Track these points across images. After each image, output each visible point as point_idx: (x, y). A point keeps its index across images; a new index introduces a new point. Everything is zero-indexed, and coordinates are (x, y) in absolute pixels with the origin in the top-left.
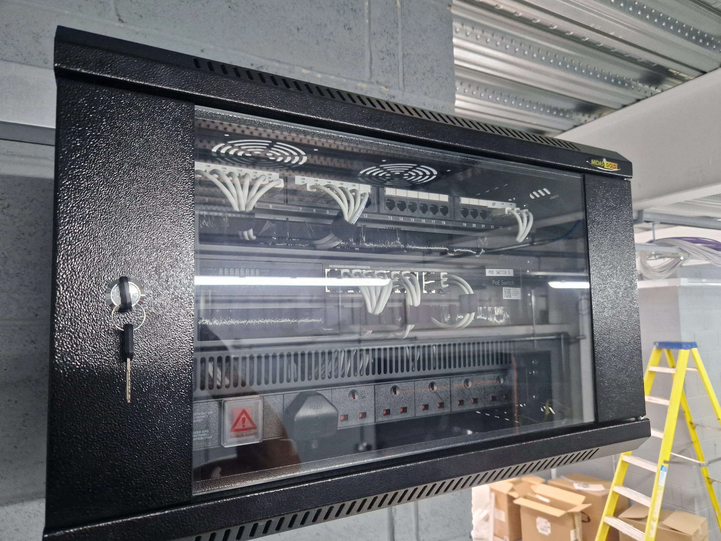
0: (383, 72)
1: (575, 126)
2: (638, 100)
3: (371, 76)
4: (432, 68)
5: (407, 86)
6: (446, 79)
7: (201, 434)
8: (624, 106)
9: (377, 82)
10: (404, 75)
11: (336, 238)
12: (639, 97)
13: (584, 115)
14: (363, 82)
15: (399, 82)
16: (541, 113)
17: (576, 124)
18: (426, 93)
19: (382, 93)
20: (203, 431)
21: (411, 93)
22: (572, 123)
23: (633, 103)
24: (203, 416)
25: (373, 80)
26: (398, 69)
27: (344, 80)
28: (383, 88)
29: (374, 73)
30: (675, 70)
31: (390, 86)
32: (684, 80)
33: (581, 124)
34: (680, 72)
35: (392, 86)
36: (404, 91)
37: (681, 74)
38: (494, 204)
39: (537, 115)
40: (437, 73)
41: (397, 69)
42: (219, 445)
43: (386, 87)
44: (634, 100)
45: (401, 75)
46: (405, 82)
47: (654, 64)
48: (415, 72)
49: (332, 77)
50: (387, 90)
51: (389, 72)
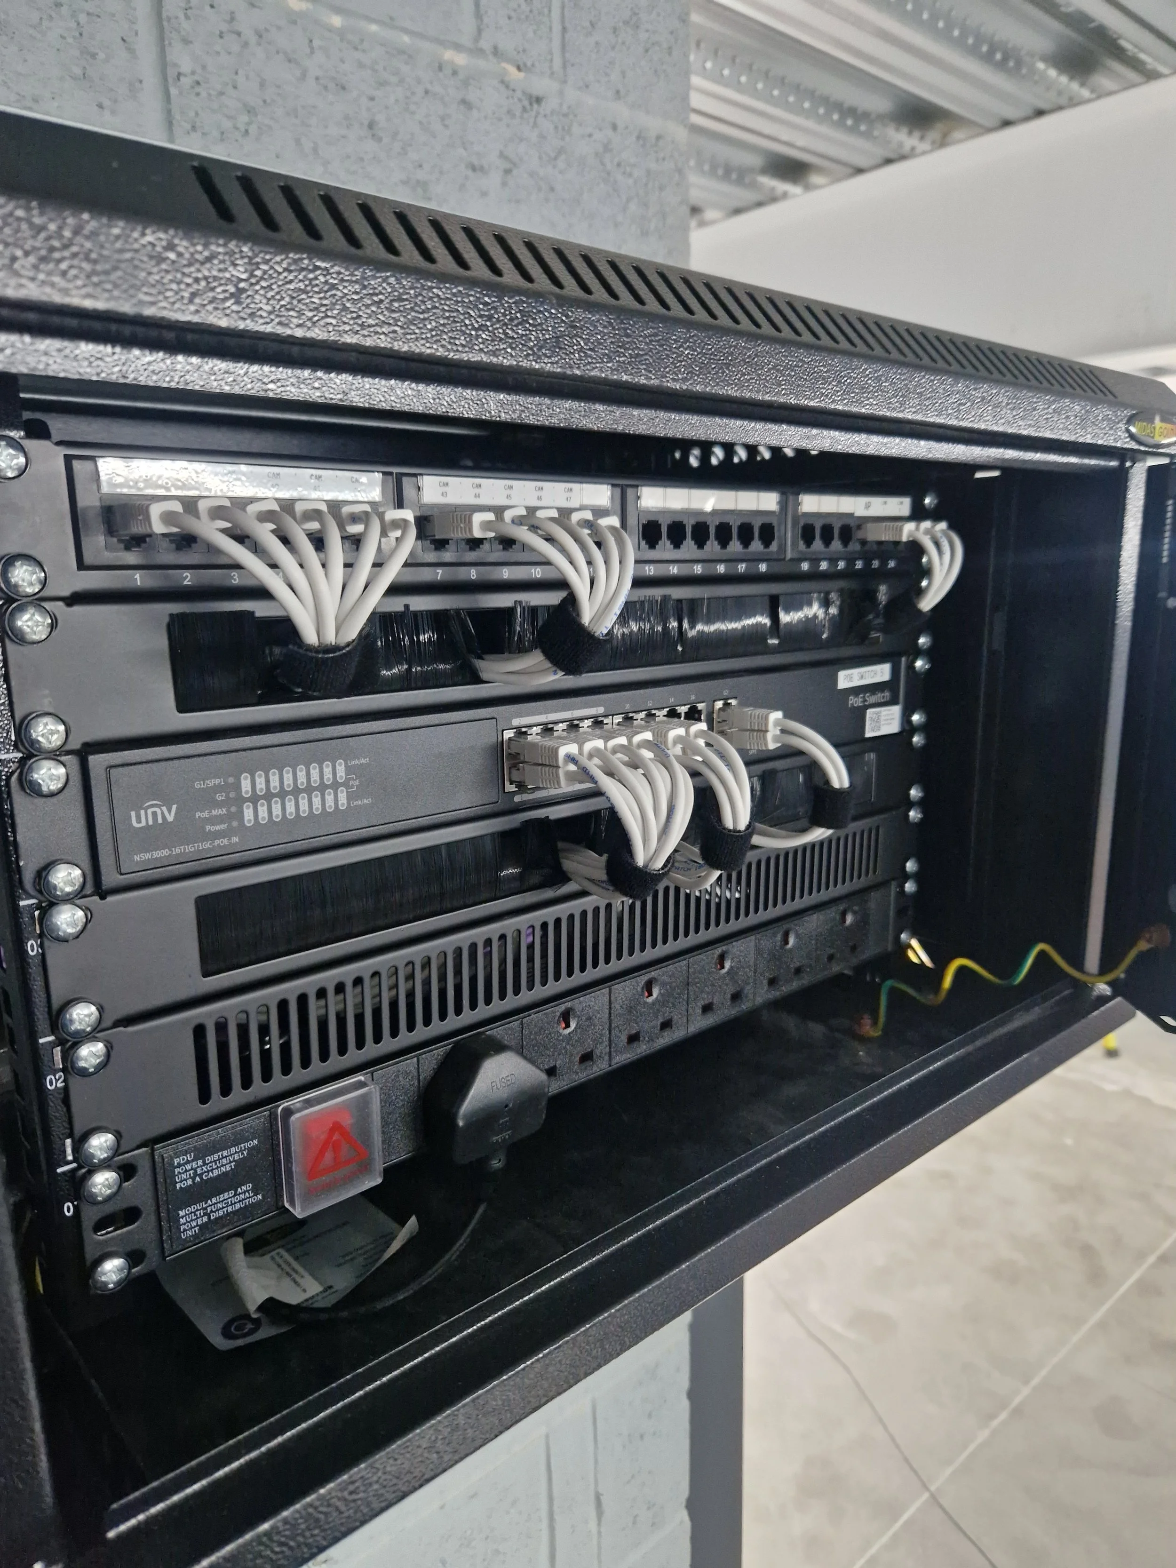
0: (510, 18)
1: (889, 161)
2: (1040, 113)
3: (480, 31)
4: (635, 14)
5: (573, 65)
6: (670, 49)
7: (234, 1196)
8: (1007, 123)
9: (496, 51)
10: (564, 30)
11: (548, 664)
12: (1042, 105)
13: (910, 133)
14: (458, 47)
15: (551, 53)
16: (820, 120)
17: (891, 155)
18: (618, 92)
19: (507, 87)
20: (239, 1190)
21: (580, 88)
22: (881, 152)
23: (1027, 119)
24: (236, 1157)
25: (485, 44)
26: (550, 11)
27: (406, 39)
28: (512, 69)
29: (486, 20)
30: (1131, 43)
31: (529, 64)
32: (1151, 75)
33: (903, 157)
34: (1142, 50)
35: (533, 65)
36: (565, 82)
37: (1143, 56)
38: (868, 506)
39: (810, 124)
40: (647, 31)
41: (546, 11)
42: (277, 1209)
43: (519, 68)
44: (1029, 112)
45: (557, 28)
46: (567, 55)
47: (1093, 21)
48: (592, 25)
49: (374, 28)
50: (522, 75)
51: (527, 17)
